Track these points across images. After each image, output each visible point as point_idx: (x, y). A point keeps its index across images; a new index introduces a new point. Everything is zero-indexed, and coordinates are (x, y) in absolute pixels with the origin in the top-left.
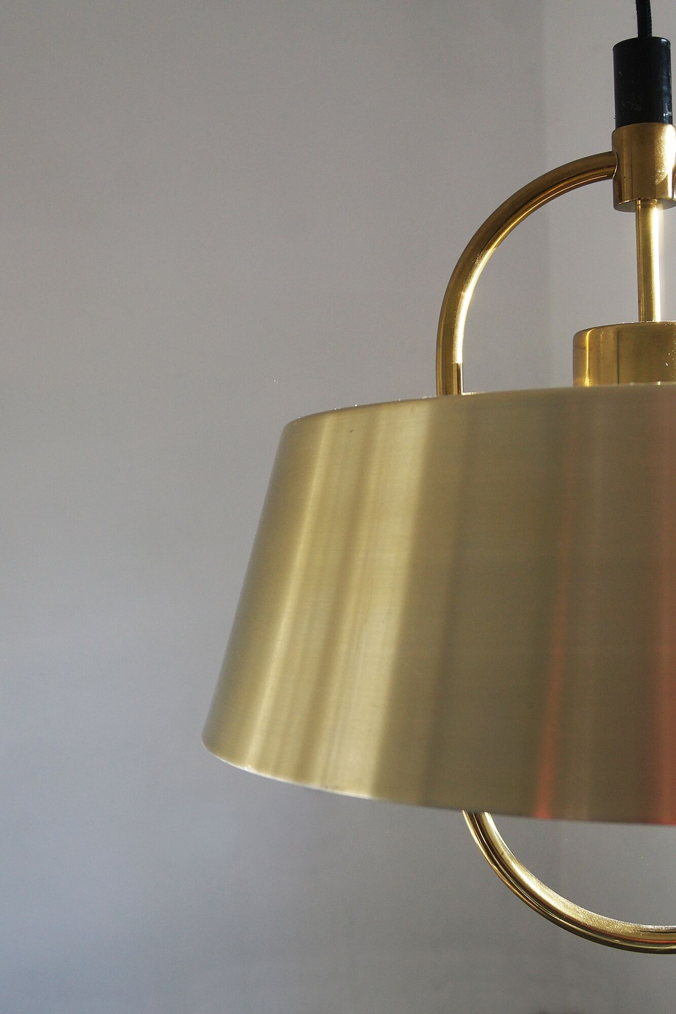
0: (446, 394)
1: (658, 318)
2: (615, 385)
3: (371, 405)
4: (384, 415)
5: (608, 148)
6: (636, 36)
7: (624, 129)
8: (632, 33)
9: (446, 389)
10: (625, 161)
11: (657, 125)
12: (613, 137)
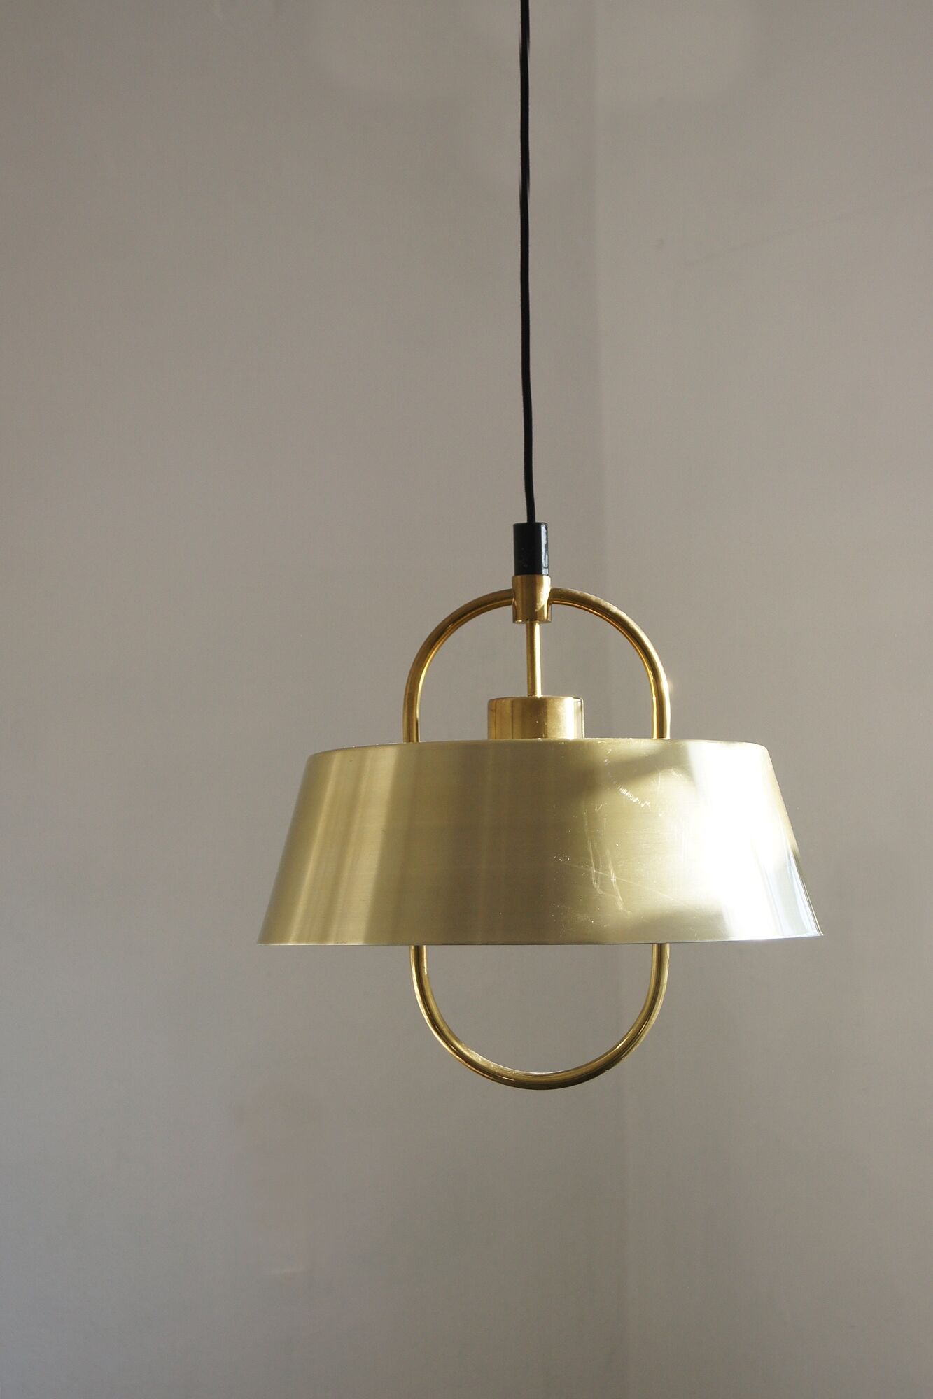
0: (410, 741)
1: (539, 694)
2: (511, 739)
3: (363, 747)
4: (371, 753)
5: (510, 587)
6: (525, 521)
7: (519, 577)
8: (524, 519)
9: (409, 737)
10: (519, 595)
11: (537, 576)
12: (513, 581)
